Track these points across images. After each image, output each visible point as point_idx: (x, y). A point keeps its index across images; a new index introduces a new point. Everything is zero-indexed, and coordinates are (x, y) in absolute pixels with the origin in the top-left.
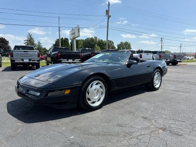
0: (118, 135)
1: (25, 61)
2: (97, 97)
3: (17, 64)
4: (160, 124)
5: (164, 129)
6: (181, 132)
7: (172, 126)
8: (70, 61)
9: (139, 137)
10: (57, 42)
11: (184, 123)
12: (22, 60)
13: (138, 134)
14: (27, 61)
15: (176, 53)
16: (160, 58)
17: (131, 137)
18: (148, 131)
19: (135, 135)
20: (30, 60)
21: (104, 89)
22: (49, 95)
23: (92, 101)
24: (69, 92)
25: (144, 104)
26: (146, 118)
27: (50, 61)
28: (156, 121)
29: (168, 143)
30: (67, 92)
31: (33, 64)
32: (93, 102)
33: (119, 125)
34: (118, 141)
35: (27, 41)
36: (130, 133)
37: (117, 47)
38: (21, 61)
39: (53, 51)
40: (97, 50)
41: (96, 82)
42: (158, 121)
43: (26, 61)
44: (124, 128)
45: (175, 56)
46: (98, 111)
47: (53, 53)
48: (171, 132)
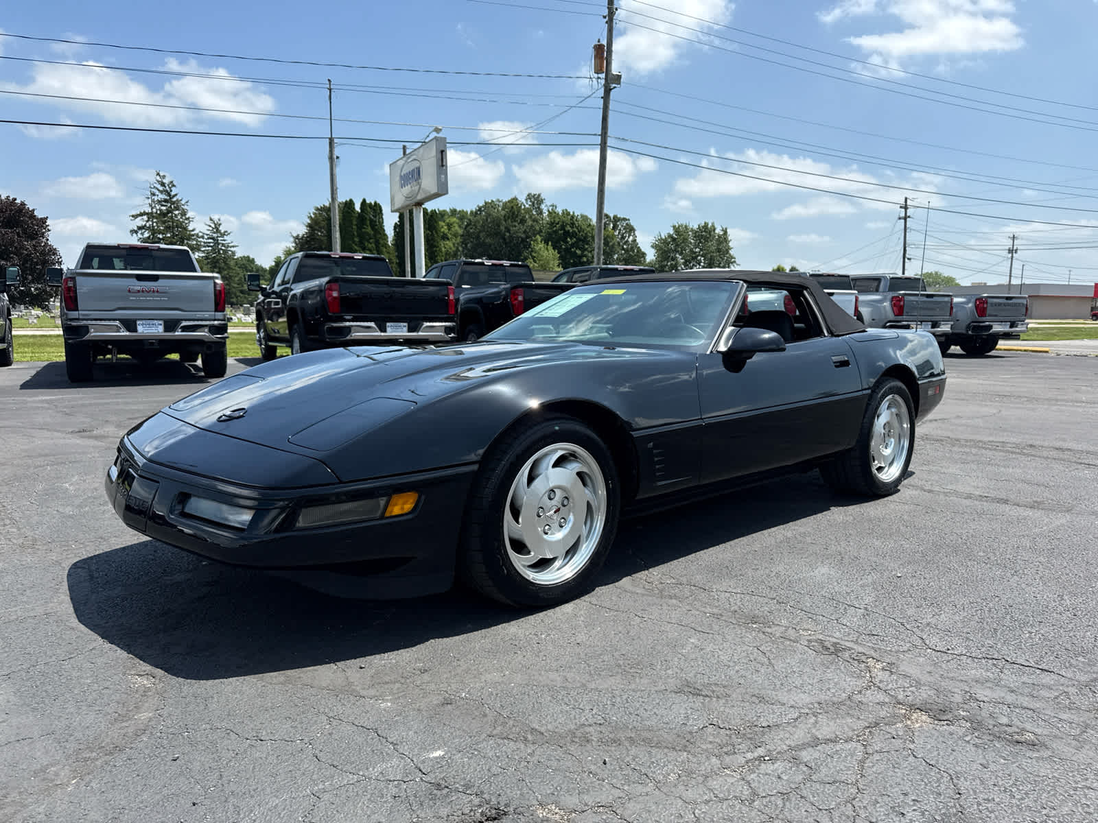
0: (686, 741)
1: (143, 330)
2: (559, 535)
3: (102, 346)
4: (918, 684)
5: (939, 713)
6: (1034, 729)
7: (982, 693)
8: (398, 330)
9: (806, 755)
10: (320, 223)
11: (1047, 679)
12: (130, 325)
13: (800, 734)
14: (157, 330)
15: (984, 287)
16: (901, 315)
17: (760, 751)
18: (850, 724)
19: (778, 741)
20: (170, 325)
21: (602, 492)
22: (301, 523)
23: (533, 557)
24: (408, 507)
25: (823, 571)
26: (836, 650)
27: (285, 332)
28: (890, 668)
29: (964, 785)
30: (402, 506)
31: (188, 348)
32: (543, 564)
33: (690, 690)
34: (690, 773)
35: (150, 216)
36: (754, 734)
37: (651, 256)
38: (124, 333)
39: (298, 278)
40: (544, 268)
41: (558, 449)
42: (904, 668)
43: (150, 329)
44: (718, 705)
45: (981, 306)
46: (568, 608)
47: (298, 289)
48: (976, 725)
